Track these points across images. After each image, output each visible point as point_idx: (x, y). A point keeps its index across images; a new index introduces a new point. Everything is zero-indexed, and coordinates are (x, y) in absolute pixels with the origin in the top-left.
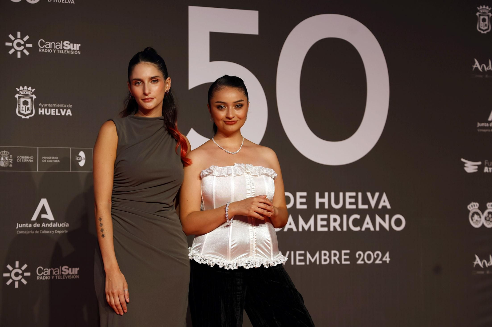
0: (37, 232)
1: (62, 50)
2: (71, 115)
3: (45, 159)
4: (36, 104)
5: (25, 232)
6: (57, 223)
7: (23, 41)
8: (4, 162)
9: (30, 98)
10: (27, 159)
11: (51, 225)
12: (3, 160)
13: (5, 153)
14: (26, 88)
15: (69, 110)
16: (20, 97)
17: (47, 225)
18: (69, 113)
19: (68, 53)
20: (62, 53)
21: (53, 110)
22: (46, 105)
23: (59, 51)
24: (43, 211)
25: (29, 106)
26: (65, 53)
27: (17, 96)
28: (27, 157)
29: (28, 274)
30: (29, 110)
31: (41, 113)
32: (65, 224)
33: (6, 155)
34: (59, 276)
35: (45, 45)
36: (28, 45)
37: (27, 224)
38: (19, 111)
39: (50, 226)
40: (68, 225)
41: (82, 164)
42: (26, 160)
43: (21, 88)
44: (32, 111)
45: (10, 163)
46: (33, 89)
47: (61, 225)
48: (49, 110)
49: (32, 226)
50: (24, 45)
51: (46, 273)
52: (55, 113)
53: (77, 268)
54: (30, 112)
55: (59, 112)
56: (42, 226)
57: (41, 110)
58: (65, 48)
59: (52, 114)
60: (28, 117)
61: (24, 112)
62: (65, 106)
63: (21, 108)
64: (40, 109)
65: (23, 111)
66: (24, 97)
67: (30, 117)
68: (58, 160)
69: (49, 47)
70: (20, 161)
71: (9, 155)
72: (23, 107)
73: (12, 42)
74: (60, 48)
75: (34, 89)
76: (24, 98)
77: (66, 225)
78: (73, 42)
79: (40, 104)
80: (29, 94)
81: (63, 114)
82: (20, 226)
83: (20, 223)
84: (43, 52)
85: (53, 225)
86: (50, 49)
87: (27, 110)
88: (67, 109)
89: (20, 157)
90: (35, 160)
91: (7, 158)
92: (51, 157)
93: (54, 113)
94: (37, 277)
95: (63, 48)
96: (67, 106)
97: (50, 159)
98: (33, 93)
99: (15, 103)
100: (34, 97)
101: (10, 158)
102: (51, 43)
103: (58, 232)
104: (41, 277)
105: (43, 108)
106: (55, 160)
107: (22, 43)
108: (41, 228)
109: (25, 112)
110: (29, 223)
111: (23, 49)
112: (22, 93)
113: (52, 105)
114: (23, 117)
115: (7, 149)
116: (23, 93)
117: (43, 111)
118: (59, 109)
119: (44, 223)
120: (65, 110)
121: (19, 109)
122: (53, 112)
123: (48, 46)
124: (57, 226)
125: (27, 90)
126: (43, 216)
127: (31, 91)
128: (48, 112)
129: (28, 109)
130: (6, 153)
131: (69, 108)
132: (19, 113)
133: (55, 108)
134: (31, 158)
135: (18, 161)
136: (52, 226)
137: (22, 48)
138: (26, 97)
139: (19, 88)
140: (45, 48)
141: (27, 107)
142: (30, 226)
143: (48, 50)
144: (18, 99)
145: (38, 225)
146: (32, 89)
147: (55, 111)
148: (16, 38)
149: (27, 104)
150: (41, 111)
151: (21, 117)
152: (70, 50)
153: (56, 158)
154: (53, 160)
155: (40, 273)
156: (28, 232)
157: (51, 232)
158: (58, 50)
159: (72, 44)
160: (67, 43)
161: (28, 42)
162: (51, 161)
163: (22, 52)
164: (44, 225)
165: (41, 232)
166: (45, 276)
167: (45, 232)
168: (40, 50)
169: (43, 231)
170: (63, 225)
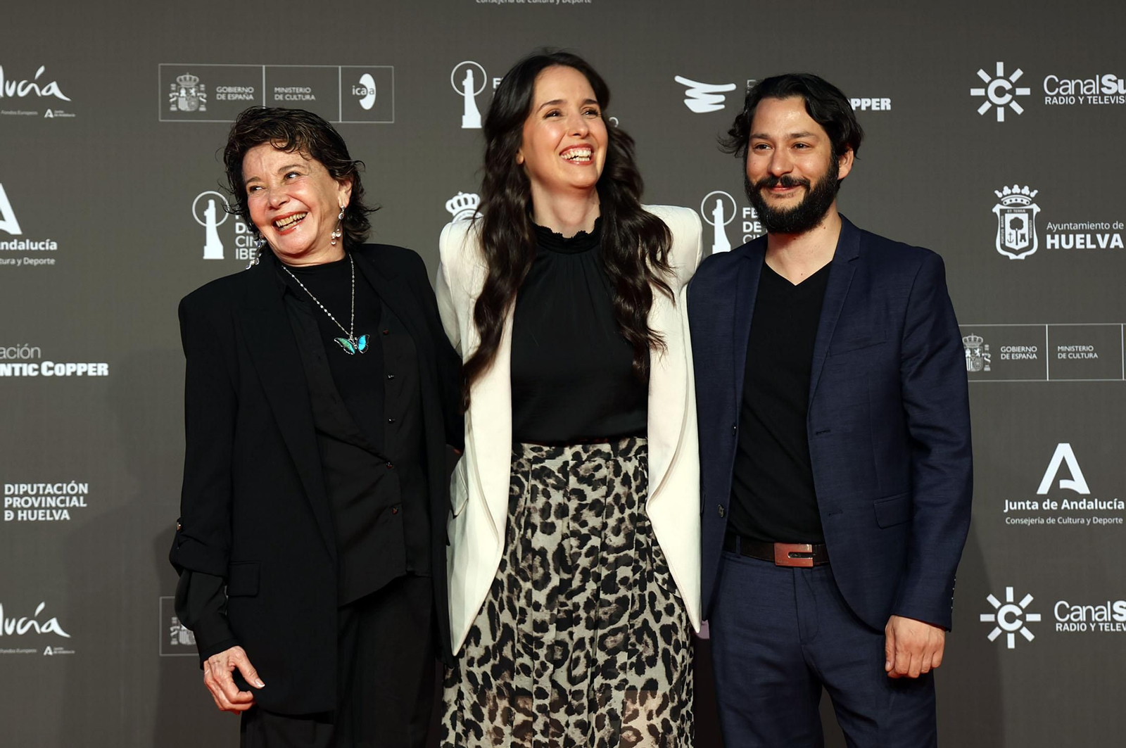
0: (1051, 521)
1: (1098, 95)
2: (1121, 246)
3: (1065, 351)
4: (1041, 226)
5: (1025, 521)
6: (1096, 500)
7: (1010, 82)
8: (971, 360)
9: (1026, 212)
10: (1023, 353)
11: (1082, 505)
12: (970, 356)
13: (973, 340)
14: (1016, 189)
15: (1117, 236)
16: (1003, 212)
17: (1074, 505)
18: (1117, 241)
19: (1113, 102)
20: (1099, 104)
21: (1078, 236)
22: (1064, 227)
23: (1092, 99)
24: (1064, 472)
25: (1025, 230)
26: (1106, 102)
27: (997, 209)
28: (1023, 349)
29: (1034, 617)
30: (1025, 241)
31: (1053, 245)
32: (1115, 503)
33: (975, 344)
34: (1108, 624)
35: (1059, 88)
36: (1021, 91)
37: (1028, 503)
38: (1002, 243)
39: (1081, 508)
40: (1122, 505)
42: (1020, 355)
43: (1006, 190)
44: (1031, 241)
45: (985, 363)
46: (1033, 191)
47: (1106, 506)
48: (1071, 237)
49: (1040, 506)
50: (1012, 92)
51: (1076, 616)
52: (1085, 244)
54: (1025, 244)
55: (1094, 241)
56: (1063, 508)
57: (1053, 238)
58: (1104, 90)
59: (1079, 246)
60: (1022, 256)
61: (1013, 246)
62: (1107, 226)
63: (1007, 237)
64: (1049, 237)
65: (1011, 242)
66: (1013, 210)
67: (1027, 257)
68: (1093, 353)
69: (1069, 92)
70: (1007, 357)
71: (983, 345)
72: (1010, 234)
73: (985, 86)
74: (1094, 91)
75: (1036, 192)
76: (1013, 212)
77: (1117, 504)
79: (1050, 226)
80: (1024, 202)
81: (1103, 245)
82: (1013, 506)
83: (1012, 500)
84: (1055, 104)
85: (1087, 504)
86: (1072, 95)
87: (1021, 241)
88: (1112, 232)
89: (1008, 347)
90: (1041, 353)
91: (977, 352)
92: (1077, 347)
93: (1081, 244)
94: (1057, 624)
95: (1100, 91)
96: (1111, 226)
97: (1075, 352)
98: (1033, 201)
99: (992, 225)
100: (1036, 209)
101: (984, 351)
102: (1073, 83)
103: (1100, 521)
104: (1066, 624)
105: (1056, 233)
106: (1086, 352)
107: (1008, 86)
108: (1059, 513)
109: (1017, 244)
110: (1031, 501)
111: (1011, 102)
112: (1008, 202)
113: (1077, 227)
114: (1012, 256)
115: (977, 332)
116: (1011, 201)
117: (1056, 241)
118: (1093, 233)
119: (1065, 501)
120: (1107, 236)
121: (1003, 238)
122: (1079, 241)
123: (1065, 90)
124: (1096, 508)
125: (1020, 194)
126: (1064, 484)
127: (1029, 196)
128: (1067, 243)
129: (1023, 236)
130: (975, 339)
131: (1116, 230)
132: (1004, 247)
133: (1085, 232)
134: (1031, 349)
135: (1002, 358)
136: (1085, 507)
137: (1008, 97)
138: (1019, 211)
139: (1001, 191)
140: (1058, 95)
141: (1020, 232)
142: (1036, 506)
143: (1067, 98)
144: (1001, 215)
145: (1054, 505)
146: (1031, 190)
147: (1085, 239)
148: (994, 77)
149: (1021, 227)
150: (1053, 241)
151: (1008, 257)
152: (1117, 94)
153: (1088, 348)
154: (1082, 354)
155: (1062, 616)
156: (1032, 521)
157: (1083, 521)
158: (1090, 98)
159: (1121, 82)
160: (1110, 80)
161: (1020, 83)
162: (1078, 355)
163: (1007, 107)
164: (1068, 506)
165: (1061, 520)
166: (1076, 623)
167: (1069, 520)
168: (1047, 100)
169: (1065, 518)
170: (1111, 505)
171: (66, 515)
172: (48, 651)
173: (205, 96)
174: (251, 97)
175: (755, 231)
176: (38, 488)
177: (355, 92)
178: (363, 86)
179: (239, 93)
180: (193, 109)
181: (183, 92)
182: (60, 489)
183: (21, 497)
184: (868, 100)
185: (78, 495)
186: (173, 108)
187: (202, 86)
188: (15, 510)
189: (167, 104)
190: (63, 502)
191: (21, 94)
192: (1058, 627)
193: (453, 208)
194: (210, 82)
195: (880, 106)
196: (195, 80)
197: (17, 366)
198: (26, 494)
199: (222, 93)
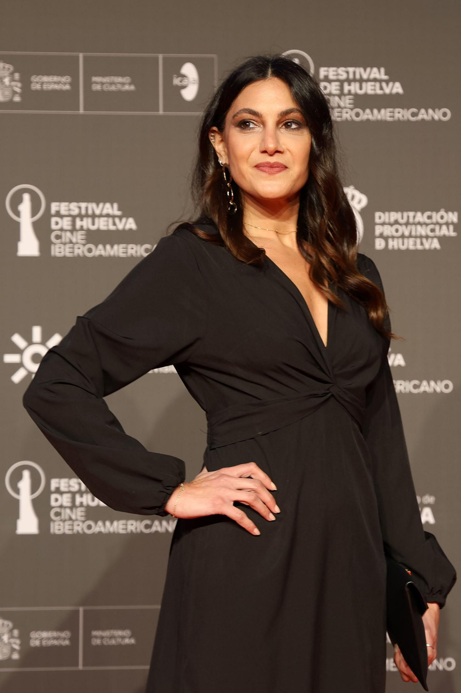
173: (19, 85)
174: (68, 86)
177: (176, 81)
178: (184, 76)
179: (55, 83)
180: (7, 99)
187: (17, 75)
194: (25, 70)
196: (9, 69)
199: (37, 83)
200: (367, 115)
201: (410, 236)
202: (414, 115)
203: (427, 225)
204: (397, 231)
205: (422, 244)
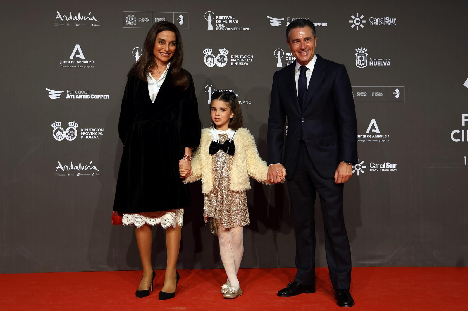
0: (369, 141)
2: (390, 65)
3: (374, 94)
4: (368, 59)
7: (360, 19)
9: (364, 55)
10: (362, 94)
14: (361, 49)
15: (389, 62)
16: (358, 55)
21: (378, 62)
22: (374, 59)
24: (373, 127)
25: (364, 60)
27: (356, 54)
28: (363, 93)
29: (365, 167)
34: (384, 169)
36: (363, 22)
37: (363, 136)
40: (389, 136)
41: (397, 97)
43: (359, 49)
44: (365, 63)
47: (385, 136)
48: (376, 62)
49: (367, 136)
50: (361, 22)
52: (380, 64)
53: (395, 164)
54: (364, 64)
55: (383, 63)
57: (371, 62)
59: (378, 65)
60: (363, 67)
61: (360, 64)
63: (359, 62)
64: (370, 62)
67: (364, 68)
68: (382, 94)
70: (358, 95)
73: (353, 20)
74: (383, 22)
75: (367, 49)
76: (360, 55)
78: (391, 17)
79: (370, 59)
80: (364, 52)
81: (385, 65)
88: (387, 61)
89: (359, 93)
90: (367, 95)
95: (385, 22)
97: (377, 94)
99: (355, 58)
100: (367, 54)
103: (383, 141)
104: (373, 169)
106: (380, 94)
107: (360, 20)
108: (372, 138)
111: (360, 24)
112: (359, 52)
113: (378, 59)
114: (360, 67)
117: (372, 63)
118: (382, 61)
119: (373, 135)
120: (386, 62)
121: (357, 62)
123: (375, 21)
125: (363, 50)
126: (373, 130)
127: (365, 51)
128: (375, 64)
129: (363, 62)
132: (358, 65)
133: (380, 61)
134: (365, 93)
137: (360, 23)
138: (362, 55)
139: (357, 49)
140: (373, 23)
141: (362, 61)
142: (365, 136)
145: (370, 136)
146: (366, 49)
147: (380, 63)
148: (356, 17)
149: (363, 59)
155: (372, 167)
156: (364, 141)
158: (382, 23)
159: (391, 19)
161: (363, 19)
162: (378, 95)
163: (359, 26)
164: (374, 136)
165: (372, 140)
166: (375, 168)
167: (374, 140)
168: (370, 24)
169: (373, 140)
170: (386, 136)
171: (98, 137)
172: (93, 174)
174: (149, 21)
175: (289, 60)
176: (90, 130)
177: (178, 19)
178: (180, 18)
179: (145, 20)
180: (132, 24)
181: (130, 19)
182: (96, 130)
183: (85, 132)
184: (321, 23)
185: (101, 132)
186: (127, 24)
187: (135, 18)
188: (84, 136)
189: (125, 23)
190: (97, 134)
191: (85, 20)
192: (371, 170)
193: (205, 53)
194: (137, 16)
195: (324, 25)
196: (133, 16)
197: (84, 96)
198: (87, 131)
199: (140, 20)
200: (229, 29)
201: (240, 62)
202: (241, 29)
203: (245, 59)
204: (237, 60)
205: (243, 64)
